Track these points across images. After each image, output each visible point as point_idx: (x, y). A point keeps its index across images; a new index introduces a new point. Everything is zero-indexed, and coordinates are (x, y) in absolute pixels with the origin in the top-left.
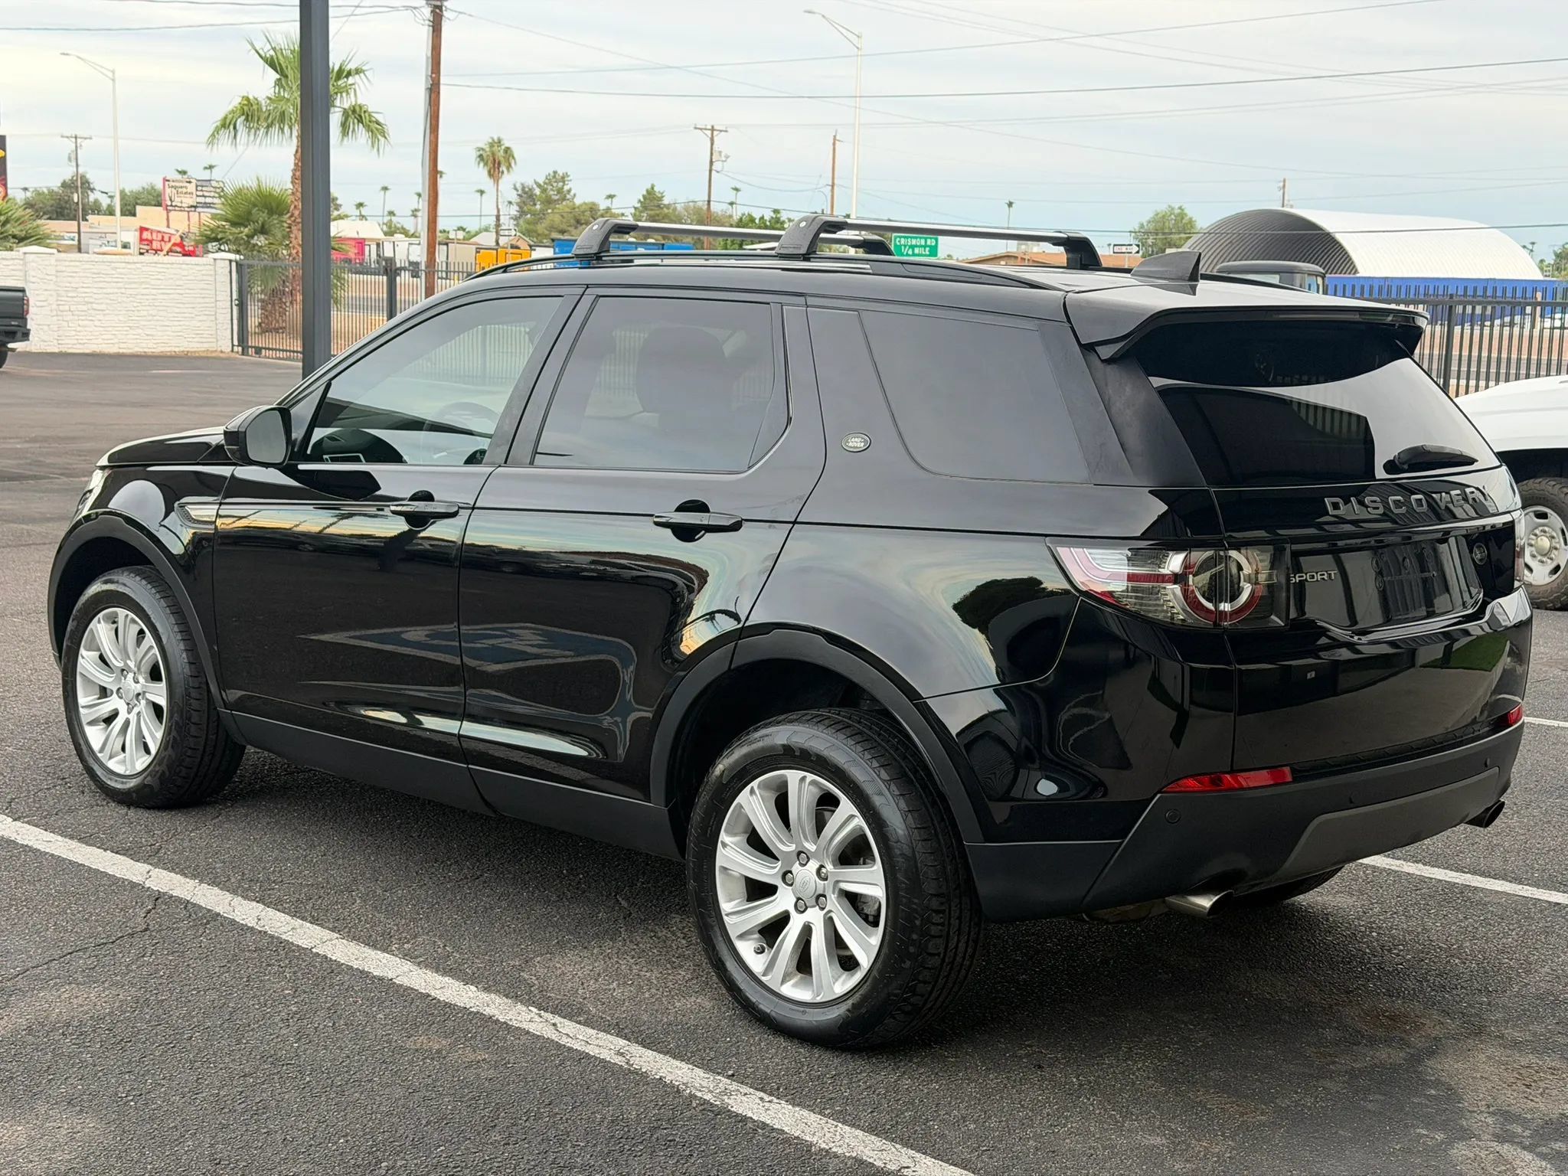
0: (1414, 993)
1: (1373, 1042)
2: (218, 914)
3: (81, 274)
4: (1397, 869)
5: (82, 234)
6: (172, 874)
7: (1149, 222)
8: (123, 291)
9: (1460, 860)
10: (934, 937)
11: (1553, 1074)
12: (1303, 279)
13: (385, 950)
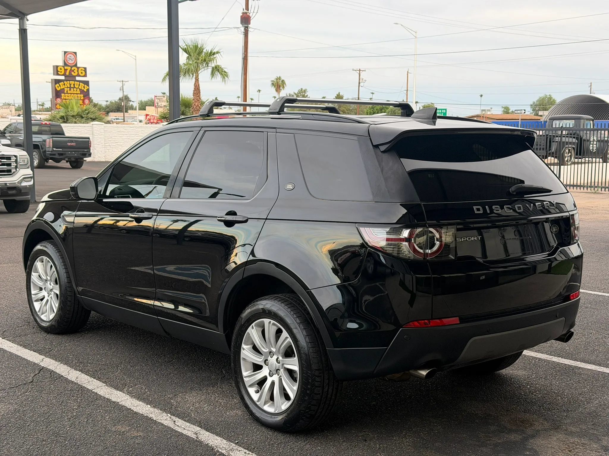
0: (536, 411)
1: (510, 431)
2: (62, 376)
3: (113, 132)
4: (550, 359)
5: (125, 118)
6: (52, 360)
7: (537, 101)
8: (129, 138)
9: (578, 356)
10: (317, 387)
11: (583, 446)
12: (584, 122)
13: (121, 391)
